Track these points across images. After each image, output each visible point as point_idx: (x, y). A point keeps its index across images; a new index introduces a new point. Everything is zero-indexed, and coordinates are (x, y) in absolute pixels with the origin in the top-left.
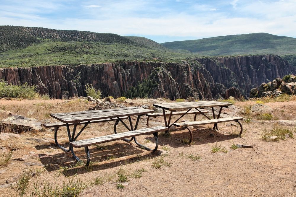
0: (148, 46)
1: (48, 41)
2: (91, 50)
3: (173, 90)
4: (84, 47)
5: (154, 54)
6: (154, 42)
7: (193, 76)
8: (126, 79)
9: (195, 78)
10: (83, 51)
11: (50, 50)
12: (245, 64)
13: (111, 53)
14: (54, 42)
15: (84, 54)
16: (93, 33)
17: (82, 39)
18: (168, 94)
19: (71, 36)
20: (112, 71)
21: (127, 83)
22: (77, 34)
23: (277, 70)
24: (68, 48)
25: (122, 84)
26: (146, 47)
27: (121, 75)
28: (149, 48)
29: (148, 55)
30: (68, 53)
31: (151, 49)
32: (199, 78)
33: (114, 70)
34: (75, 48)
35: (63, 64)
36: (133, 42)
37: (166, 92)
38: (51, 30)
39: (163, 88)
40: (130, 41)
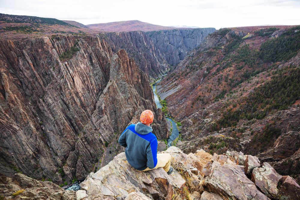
0: (78, 26)
1: (4, 22)
2: (38, 29)
3: (90, 52)
4: (33, 27)
5: (81, 31)
6: (81, 24)
7: (101, 44)
8: (60, 47)
9: (103, 45)
10: (32, 30)
11: (5, 29)
12: (130, 36)
13: (53, 31)
14: (8, 23)
15: (34, 31)
16: (38, 18)
17: (31, 21)
18: (87, 55)
19: (22, 20)
20: (50, 42)
21: (61, 49)
22: (27, 18)
23: (144, 39)
24: (20, 28)
25: (58, 50)
26: (76, 27)
27: (56, 44)
28: (78, 27)
29: (77, 32)
30: (20, 31)
31: (79, 28)
32: (105, 44)
33: (52, 42)
34: (26, 27)
35: (14, 39)
36: (67, 24)
37: (85, 54)
38: (5, 14)
39: (83, 52)
40: (66, 23)
